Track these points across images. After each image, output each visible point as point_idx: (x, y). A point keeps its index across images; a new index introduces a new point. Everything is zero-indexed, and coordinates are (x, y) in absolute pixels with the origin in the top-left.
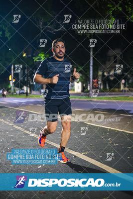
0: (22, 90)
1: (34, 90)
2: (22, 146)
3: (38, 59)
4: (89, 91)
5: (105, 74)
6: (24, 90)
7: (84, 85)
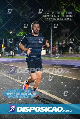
0: (9, 53)
1: (17, 53)
2: (10, 87)
3: (19, 35)
4: (50, 54)
5: (60, 44)
6: (11, 53)
7: (47, 50)
